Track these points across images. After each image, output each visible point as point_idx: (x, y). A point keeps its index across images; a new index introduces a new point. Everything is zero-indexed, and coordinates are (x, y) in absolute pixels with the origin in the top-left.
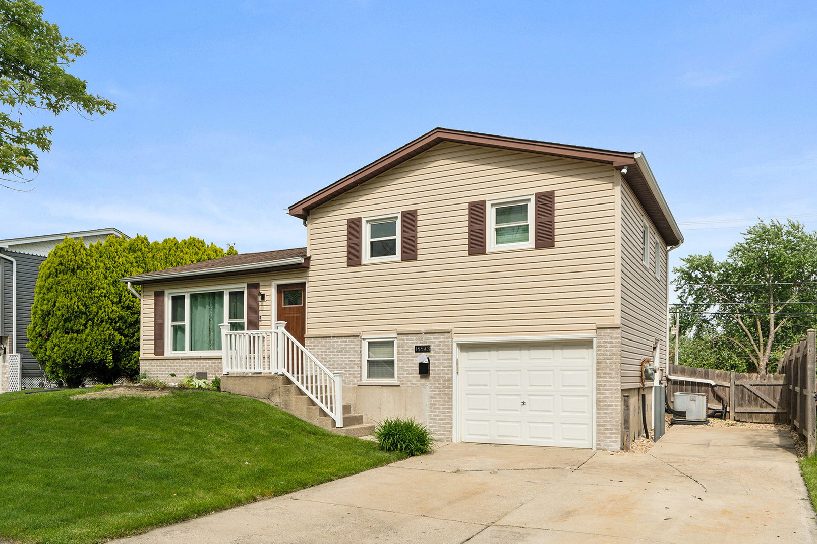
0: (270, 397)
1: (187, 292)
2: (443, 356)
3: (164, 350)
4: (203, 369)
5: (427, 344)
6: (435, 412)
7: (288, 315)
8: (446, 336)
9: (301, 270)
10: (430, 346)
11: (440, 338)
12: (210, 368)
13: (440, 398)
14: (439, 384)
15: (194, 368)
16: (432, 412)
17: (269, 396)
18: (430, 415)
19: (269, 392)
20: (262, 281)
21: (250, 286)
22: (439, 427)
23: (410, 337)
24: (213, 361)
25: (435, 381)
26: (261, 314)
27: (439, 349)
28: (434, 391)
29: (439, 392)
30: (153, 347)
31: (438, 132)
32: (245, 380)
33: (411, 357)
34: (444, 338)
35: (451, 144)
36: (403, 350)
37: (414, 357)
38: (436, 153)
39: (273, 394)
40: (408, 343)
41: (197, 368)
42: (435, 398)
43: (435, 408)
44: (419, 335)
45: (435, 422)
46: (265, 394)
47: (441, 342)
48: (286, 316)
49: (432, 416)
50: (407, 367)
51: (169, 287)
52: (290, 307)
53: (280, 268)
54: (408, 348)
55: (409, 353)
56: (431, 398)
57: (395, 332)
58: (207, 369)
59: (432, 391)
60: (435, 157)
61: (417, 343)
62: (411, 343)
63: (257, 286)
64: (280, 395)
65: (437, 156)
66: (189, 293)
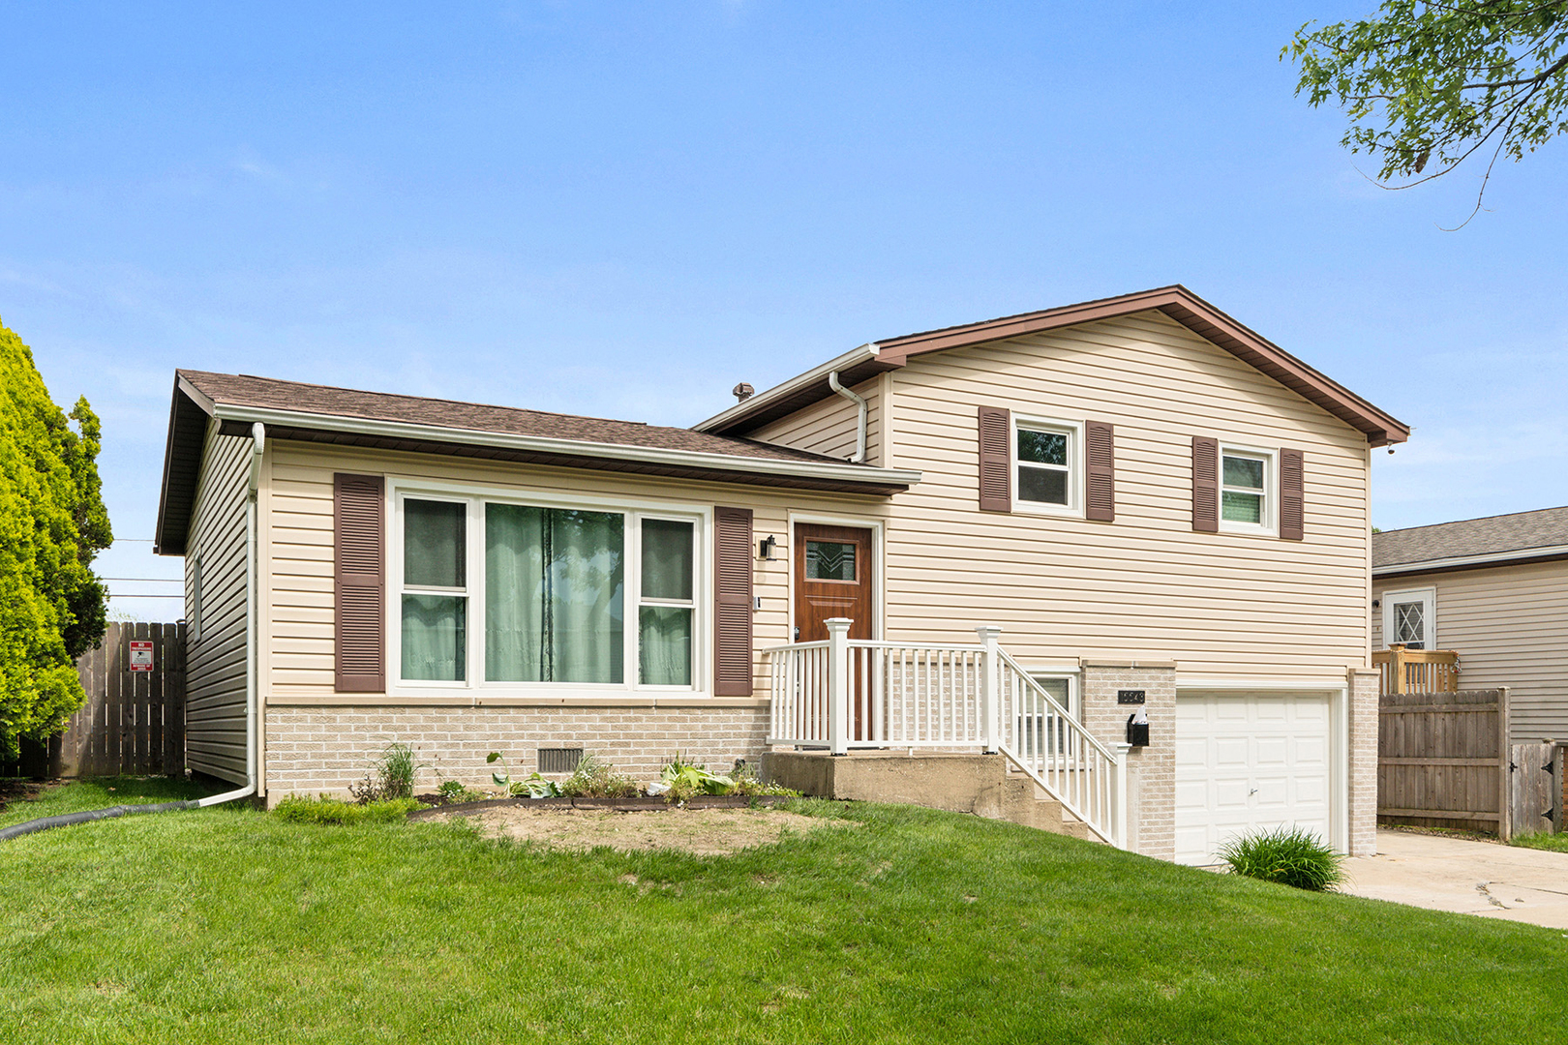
0: (975, 807)
1: (478, 497)
2: (1163, 711)
3: (383, 674)
4: (569, 736)
5: (1138, 689)
6: (1150, 816)
7: (821, 603)
8: (1169, 675)
9: (870, 499)
10: (1144, 692)
11: (1158, 678)
12: (594, 736)
13: (1159, 790)
14: (1157, 764)
15: (532, 736)
16: (1145, 817)
17: (973, 805)
18: (1142, 824)
19: (973, 794)
20: (758, 506)
21: (723, 515)
22: (1157, 844)
23: (1109, 672)
24: (608, 713)
25: (1150, 758)
26: (757, 592)
27: (1158, 699)
28: (1150, 778)
29: (1156, 778)
30: (330, 662)
31: (1177, 292)
32: (907, 770)
33: (1112, 712)
34: (1165, 679)
35: (1167, 321)
36: (1096, 698)
37: (1117, 712)
38: (1138, 325)
39: (982, 799)
40: (1106, 685)
41: (543, 737)
42: (1150, 790)
43: (1149, 810)
44: (1125, 670)
45: (1150, 836)
46: (962, 799)
47: (1160, 685)
48: (814, 603)
49: (1146, 826)
50: (1105, 732)
51: (404, 469)
52: (824, 584)
53: (809, 483)
54: (1106, 695)
55: (1107, 705)
56: (1145, 790)
57: (1074, 662)
58: (581, 737)
59: (1145, 778)
60: (1137, 332)
61: (1120, 685)
62: (1113, 685)
63: (745, 517)
64: (999, 801)
65: (1140, 333)
66: (483, 502)
